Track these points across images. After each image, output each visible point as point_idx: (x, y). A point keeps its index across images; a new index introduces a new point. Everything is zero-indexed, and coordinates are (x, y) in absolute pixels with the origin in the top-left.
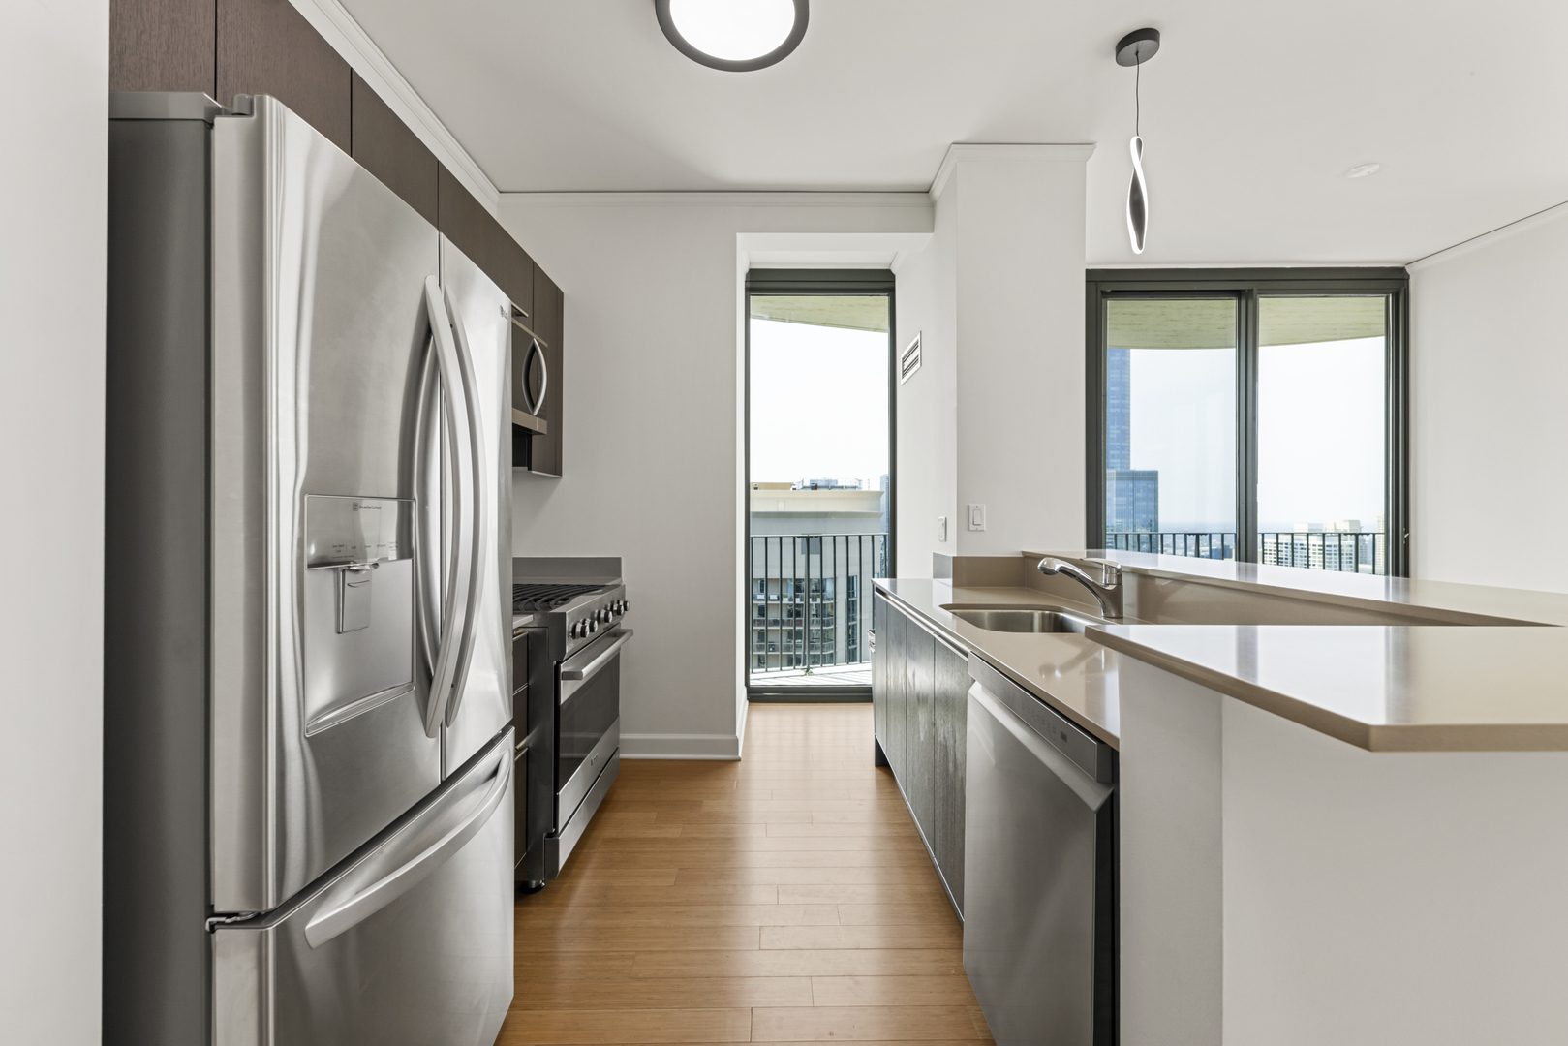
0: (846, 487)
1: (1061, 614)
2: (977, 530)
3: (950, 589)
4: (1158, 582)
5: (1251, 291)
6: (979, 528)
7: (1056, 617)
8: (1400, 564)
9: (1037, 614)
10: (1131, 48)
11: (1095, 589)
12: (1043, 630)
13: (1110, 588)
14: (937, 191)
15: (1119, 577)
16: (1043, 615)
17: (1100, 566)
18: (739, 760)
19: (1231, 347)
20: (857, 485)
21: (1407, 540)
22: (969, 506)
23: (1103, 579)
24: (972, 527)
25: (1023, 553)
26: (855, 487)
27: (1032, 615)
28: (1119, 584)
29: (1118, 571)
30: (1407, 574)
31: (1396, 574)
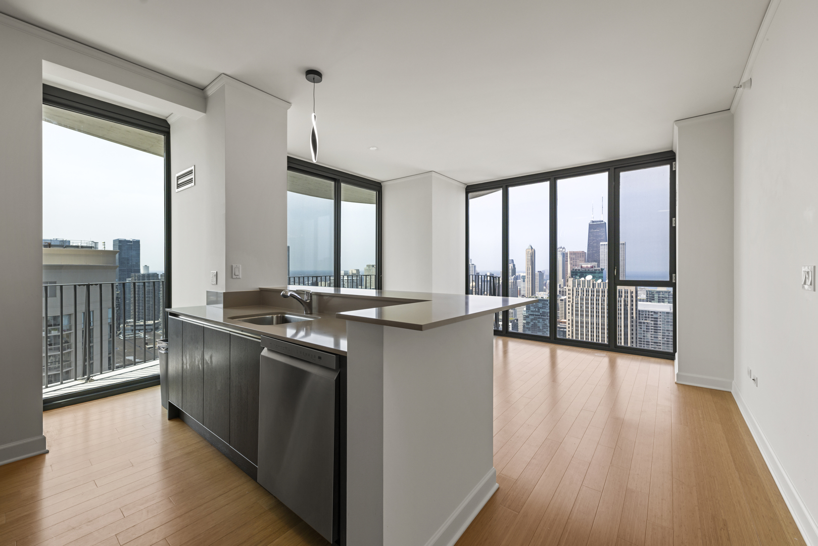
0: (82, 247)
1: (286, 315)
2: (237, 278)
3: (221, 311)
4: (325, 298)
5: (339, 180)
6: (238, 277)
7: (284, 317)
8: (379, 286)
9: (275, 316)
10: (312, 76)
11: (303, 303)
12: (277, 323)
13: (308, 301)
14: (210, 92)
15: (311, 297)
16: (277, 317)
17: (303, 292)
18: (48, 452)
19: (331, 199)
20: (93, 245)
21: (381, 277)
22: (232, 266)
23: (305, 298)
24: (234, 277)
25: (260, 288)
26: (91, 247)
27: (272, 317)
28: (311, 299)
29: (311, 294)
30: (381, 289)
31: (379, 289)
